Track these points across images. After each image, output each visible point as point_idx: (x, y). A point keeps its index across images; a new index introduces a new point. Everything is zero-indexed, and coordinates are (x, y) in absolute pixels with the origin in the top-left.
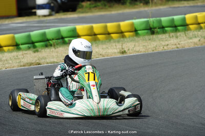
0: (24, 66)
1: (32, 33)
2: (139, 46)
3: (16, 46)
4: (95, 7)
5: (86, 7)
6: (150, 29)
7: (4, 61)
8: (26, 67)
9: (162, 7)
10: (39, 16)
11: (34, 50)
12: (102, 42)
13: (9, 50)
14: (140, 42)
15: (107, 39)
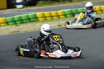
0: (11, 33)
3: (7, 23)
6: (73, 14)
11: (16, 25)
12: (49, 21)
15: (51, 19)
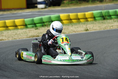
0: (29, 37)
1: (35, 18)
2: (96, 26)
3: (25, 26)
4: (71, 3)
5: (66, 4)
6: (103, 17)
7: (18, 34)
8: (30, 38)
9: (110, 4)
10: (39, 9)
11: (36, 28)
12: (75, 24)
13: (21, 28)
15: (78, 22)
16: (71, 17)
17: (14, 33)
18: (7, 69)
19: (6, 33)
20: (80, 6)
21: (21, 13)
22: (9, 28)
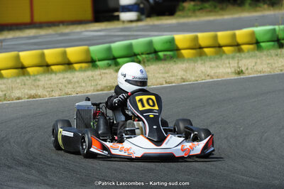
0: (102, 90)
1: (113, 45)
2: (261, 64)
3: (92, 62)
4: (201, 9)
5: (189, 10)
6: (278, 40)
7: (75, 83)
8: (105, 92)
10: (124, 22)
11: (116, 68)
12: (210, 58)
13: (81, 68)
14: (264, 58)
15: (217, 53)
16: (202, 42)
17: (66, 81)
18: (50, 165)
19: (45, 80)
20: (222, 15)
21: (82, 32)
22: (53, 67)
